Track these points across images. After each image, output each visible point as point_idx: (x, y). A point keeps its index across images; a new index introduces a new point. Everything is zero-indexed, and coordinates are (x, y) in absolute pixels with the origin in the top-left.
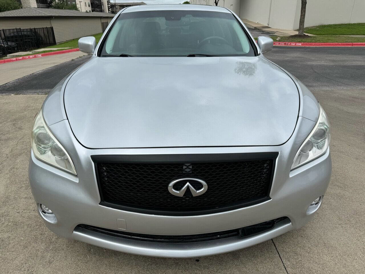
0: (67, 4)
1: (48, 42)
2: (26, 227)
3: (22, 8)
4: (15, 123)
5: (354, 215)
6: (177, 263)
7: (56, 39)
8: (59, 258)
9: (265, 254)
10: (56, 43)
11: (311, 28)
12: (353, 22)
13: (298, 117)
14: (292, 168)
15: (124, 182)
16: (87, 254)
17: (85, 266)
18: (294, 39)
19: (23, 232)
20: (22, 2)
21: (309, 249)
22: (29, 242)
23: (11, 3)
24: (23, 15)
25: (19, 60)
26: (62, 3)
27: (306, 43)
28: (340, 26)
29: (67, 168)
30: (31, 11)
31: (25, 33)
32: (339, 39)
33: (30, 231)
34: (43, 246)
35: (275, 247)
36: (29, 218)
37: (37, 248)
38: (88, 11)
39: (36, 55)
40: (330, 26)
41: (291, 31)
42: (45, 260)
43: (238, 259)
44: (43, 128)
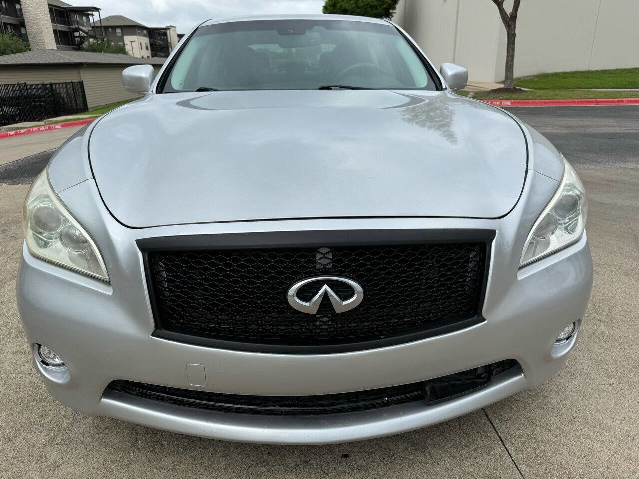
0: (109, 45)
1: (75, 107)
2: (12, 403)
3: (30, 50)
4: (5, 229)
5: (634, 367)
6: (307, 462)
7: (88, 102)
8: (74, 459)
9: (475, 442)
10: (88, 108)
11: (526, 79)
12: (594, 68)
13: (527, 171)
14: (521, 264)
15: (201, 299)
16: (130, 450)
17: (126, 471)
18: (498, 95)
19: (6, 413)
20: (31, 43)
21: (557, 430)
22: (17, 431)
23: (12, 44)
24: (32, 62)
25: (20, 134)
26: (99, 44)
27: (518, 101)
28: (573, 75)
29: (90, 269)
30: (46, 55)
31: (35, 92)
32: (574, 94)
33: (20, 410)
34: (43, 437)
35: (494, 427)
36: (20, 388)
37: (32, 442)
38: (145, 57)
39: (52, 126)
40: (556, 75)
41: (491, 84)
42: (46, 464)
43: (423, 452)
44: (47, 199)
